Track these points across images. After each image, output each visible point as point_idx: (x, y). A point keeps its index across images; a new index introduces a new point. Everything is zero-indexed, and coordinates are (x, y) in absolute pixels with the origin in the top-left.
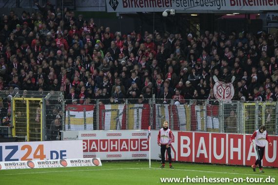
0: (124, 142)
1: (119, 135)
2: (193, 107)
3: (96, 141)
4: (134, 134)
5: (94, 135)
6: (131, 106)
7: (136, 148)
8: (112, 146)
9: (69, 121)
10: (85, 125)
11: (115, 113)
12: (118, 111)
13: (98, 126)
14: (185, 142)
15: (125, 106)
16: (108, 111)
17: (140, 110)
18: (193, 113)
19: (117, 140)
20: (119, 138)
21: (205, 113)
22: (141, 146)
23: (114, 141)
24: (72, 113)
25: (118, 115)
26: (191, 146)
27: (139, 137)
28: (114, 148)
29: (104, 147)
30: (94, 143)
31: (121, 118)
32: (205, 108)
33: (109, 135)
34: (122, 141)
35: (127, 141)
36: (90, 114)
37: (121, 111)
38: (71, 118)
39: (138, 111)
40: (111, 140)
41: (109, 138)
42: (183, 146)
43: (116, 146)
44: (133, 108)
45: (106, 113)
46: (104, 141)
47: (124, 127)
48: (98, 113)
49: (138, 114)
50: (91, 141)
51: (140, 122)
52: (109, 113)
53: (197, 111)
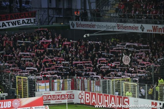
0: (63, 96)
1: (61, 93)
2: (90, 81)
3: (50, 96)
4: (67, 92)
5: (49, 93)
6: (66, 80)
7: (68, 98)
8: (58, 97)
9: (38, 87)
10: (46, 89)
11: (59, 83)
12: (60, 82)
13: (51, 89)
14: (88, 96)
15: (63, 80)
16: (56, 82)
17: (70, 82)
18: (90, 83)
19: (60, 95)
20: (61, 94)
21: (95, 84)
22: (71, 97)
23: (58, 95)
24: (40, 84)
25: (60, 84)
26: (90, 98)
27: (69, 93)
28: (58, 98)
29: (54, 98)
30: (49, 96)
31: (61, 85)
32: (95, 82)
33: (56, 93)
34: (62, 95)
35: (64, 95)
36: (48, 84)
37: (61, 82)
38: (39, 86)
39: (69, 82)
40: (57, 95)
41: (56, 94)
42: (87, 98)
43: (59, 97)
44: (67, 81)
45: (55, 83)
46: (54, 96)
47: (63, 89)
48: (51, 84)
49: (69, 83)
50: (48, 96)
51: (70, 87)
52: (56, 83)
53: (92, 83)
